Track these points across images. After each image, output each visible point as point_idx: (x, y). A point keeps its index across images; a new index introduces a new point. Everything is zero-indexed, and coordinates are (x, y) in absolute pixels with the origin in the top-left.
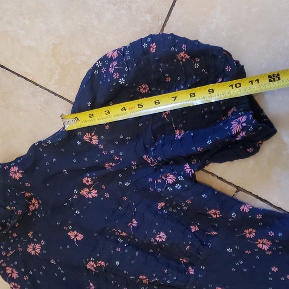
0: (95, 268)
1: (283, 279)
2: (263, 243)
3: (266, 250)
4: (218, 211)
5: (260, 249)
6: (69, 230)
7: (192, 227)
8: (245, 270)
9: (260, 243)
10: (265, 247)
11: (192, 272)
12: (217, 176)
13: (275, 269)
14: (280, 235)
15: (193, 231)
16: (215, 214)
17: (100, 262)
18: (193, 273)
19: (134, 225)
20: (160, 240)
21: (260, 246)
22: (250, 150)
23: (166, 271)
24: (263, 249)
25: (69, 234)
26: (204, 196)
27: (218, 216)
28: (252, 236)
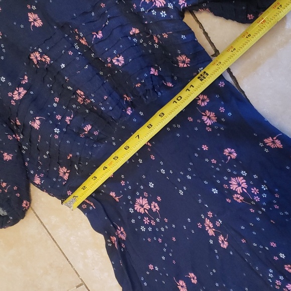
0: (38, 61)
1: (207, 160)
2: (209, 117)
3: (208, 124)
4: (189, 60)
5: (203, 121)
6: (31, 11)
7: (152, 69)
8: (178, 135)
9: (206, 115)
10: (209, 122)
11: (129, 112)
12: (204, 30)
13: (205, 148)
14: (230, 114)
15: (152, 73)
16: (184, 62)
17: (46, 57)
18: (129, 114)
19: (98, 36)
20: (116, 63)
21: (205, 118)
22: (250, 17)
23: (105, 97)
24: (206, 122)
25: (29, 15)
26: (183, 37)
27: (185, 66)
28: (203, 104)
